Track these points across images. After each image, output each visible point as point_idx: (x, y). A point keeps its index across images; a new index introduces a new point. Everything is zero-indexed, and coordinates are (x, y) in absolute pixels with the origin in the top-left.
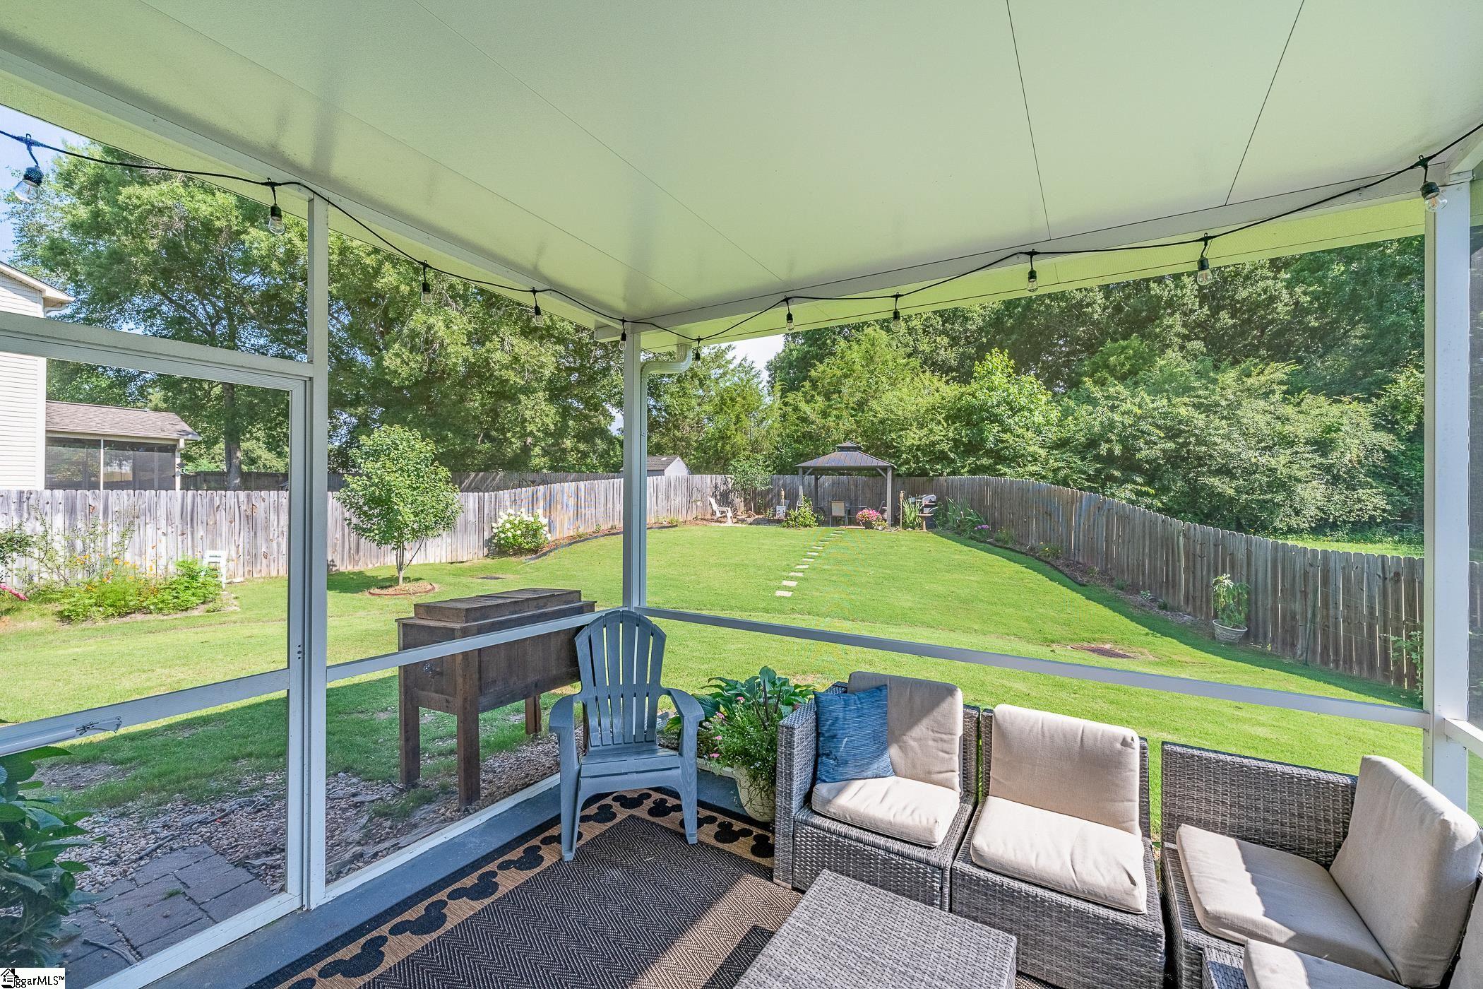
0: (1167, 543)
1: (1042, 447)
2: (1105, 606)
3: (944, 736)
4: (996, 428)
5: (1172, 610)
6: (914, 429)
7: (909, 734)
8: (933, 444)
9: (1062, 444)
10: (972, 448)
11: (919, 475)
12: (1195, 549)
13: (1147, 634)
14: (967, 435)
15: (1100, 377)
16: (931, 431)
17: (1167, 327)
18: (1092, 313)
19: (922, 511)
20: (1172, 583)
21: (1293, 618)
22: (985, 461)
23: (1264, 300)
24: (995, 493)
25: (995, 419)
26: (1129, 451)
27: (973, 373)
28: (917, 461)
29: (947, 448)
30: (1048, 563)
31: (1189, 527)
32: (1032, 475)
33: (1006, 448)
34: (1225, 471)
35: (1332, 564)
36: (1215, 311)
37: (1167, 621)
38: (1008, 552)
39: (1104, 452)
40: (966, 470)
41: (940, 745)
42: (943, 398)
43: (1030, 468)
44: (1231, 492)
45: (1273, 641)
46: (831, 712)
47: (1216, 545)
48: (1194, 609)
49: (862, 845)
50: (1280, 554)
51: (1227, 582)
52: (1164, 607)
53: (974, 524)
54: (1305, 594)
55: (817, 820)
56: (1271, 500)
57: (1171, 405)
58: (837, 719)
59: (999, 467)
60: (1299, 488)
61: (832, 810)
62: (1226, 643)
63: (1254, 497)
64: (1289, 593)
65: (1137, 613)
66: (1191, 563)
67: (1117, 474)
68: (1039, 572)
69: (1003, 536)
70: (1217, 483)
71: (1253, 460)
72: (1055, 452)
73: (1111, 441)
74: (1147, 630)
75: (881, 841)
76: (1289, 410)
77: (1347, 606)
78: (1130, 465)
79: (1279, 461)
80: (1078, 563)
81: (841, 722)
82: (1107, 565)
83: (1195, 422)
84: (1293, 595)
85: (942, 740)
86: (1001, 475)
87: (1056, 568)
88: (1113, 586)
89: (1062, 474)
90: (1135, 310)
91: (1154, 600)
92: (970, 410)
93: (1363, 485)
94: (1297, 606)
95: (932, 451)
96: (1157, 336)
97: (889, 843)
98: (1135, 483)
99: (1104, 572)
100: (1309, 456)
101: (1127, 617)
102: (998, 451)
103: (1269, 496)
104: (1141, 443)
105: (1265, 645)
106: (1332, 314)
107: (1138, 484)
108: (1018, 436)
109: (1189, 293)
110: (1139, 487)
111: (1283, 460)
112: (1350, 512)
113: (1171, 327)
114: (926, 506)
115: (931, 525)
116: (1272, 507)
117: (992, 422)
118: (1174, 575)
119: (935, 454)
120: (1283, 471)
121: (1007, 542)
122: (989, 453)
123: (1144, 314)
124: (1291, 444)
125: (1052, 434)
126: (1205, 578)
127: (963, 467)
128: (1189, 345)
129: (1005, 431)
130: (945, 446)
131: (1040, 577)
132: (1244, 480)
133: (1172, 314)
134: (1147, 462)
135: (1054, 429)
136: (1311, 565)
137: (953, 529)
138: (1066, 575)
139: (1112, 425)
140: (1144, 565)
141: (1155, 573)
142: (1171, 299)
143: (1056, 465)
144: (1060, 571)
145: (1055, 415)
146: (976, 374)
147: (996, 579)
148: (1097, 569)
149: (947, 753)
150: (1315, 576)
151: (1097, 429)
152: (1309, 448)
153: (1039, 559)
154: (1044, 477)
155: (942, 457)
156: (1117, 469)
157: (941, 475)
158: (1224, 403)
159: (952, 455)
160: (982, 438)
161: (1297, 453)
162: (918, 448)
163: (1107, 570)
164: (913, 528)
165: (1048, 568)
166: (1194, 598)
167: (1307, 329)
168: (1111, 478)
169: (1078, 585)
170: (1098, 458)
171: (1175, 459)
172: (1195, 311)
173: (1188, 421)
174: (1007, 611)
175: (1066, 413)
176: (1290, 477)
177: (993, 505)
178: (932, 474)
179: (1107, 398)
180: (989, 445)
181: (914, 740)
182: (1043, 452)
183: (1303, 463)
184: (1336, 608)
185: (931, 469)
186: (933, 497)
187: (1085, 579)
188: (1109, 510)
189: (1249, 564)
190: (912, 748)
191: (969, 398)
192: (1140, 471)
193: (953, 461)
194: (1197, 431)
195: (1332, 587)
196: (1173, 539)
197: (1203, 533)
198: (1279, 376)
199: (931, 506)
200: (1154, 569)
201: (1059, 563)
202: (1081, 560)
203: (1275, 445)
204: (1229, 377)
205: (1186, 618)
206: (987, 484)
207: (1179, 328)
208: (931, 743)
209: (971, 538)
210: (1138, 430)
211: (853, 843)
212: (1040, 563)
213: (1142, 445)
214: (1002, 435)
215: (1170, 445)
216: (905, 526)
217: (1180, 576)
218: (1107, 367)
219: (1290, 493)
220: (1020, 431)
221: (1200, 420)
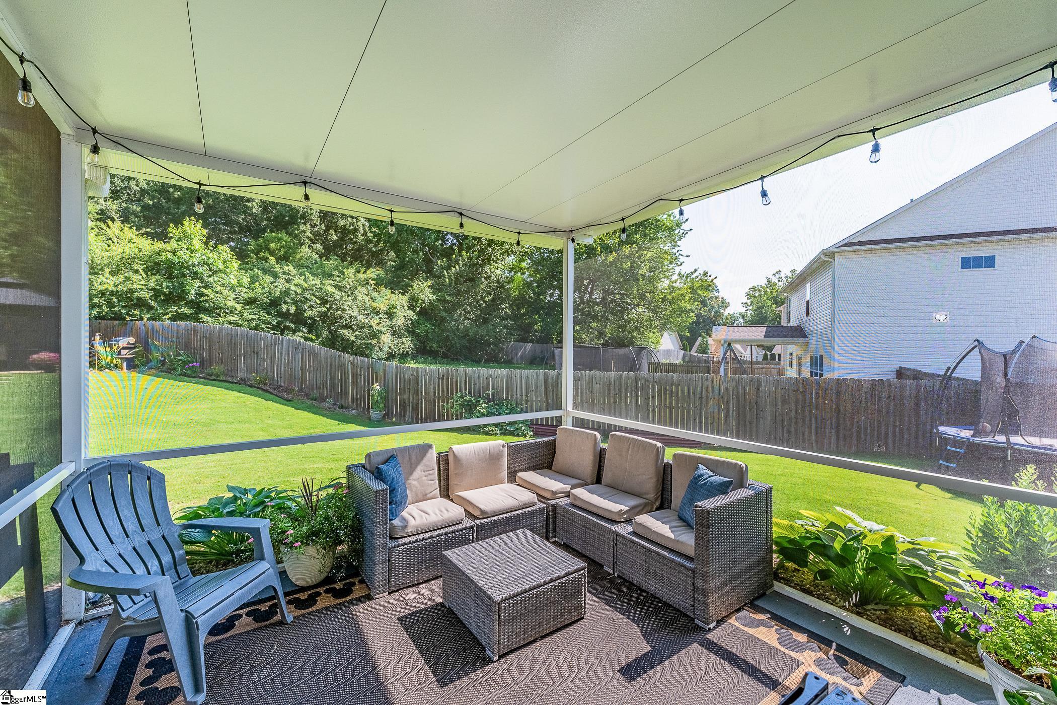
0: (342, 367)
1: (238, 302)
2: (309, 412)
3: (430, 472)
4: (197, 284)
5: (346, 408)
6: (107, 275)
7: (411, 478)
8: (132, 291)
9: (251, 302)
10: (175, 297)
11: (112, 319)
12: (357, 371)
13: (339, 424)
14: (167, 287)
15: (263, 256)
16: (128, 279)
17: (302, 231)
18: (252, 208)
19: (119, 353)
20: (344, 393)
21: (405, 402)
22: (186, 310)
23: (352, 229)
24: (203, 337)
25: (196, 276)
26: (300, 311)
27: (168, 233)
28: (111, 305)
29: (147, 296)
30: (258, 388)
31: (354, 358)
32: (230, 323)
33: (206, 301)
34: (348, 326)
35: (420, 374)
36: (328, 228)
37: (345, 415)
38: (220, 383)
39: (284, 310)
40: (168, 316)
41: (429, 477)
42: (140, 250)
43: (230, 318)
44: (353, 338)
45: (395, 415)
46: (390, 475)
47: (368, 368)
48: (357, 406)
49: (433, 539)
50: (399, 371)
51: (378, 387)
52: (342, 407)
53: (185, 363)
54: (409, 389)
55: (403, 541)
56: (370, 343)
57: (322, 284)
58: (393, 479)
59: (201, 316)
60: (383, 336)
61: (409, 530)
62: (377, 421)
63: (364, 341)
64: (403, 391)
65: (328, 413)
66: (355, 380)
67: (292, 325)
68: (255, 395)
69: (215, 371)
70: (347, 333)
71: (363, 321)
72: (247, 307)
73: (288, 303)
74: (337, 422)
75: (442, 531)
76: (375, 294)
77: (426, 393)
78: (299, 319)
79: (374, 322)
80: (281, 386)
81: (395, 479)
82: (302, 385)
83: (336, 296)
84: (404, 390)
85: (430, 474)
86: (203, 322)
87: (266, 391)
88: (308, 399)
89: (254, 323)
90: (281, 214)
91: (335, 404)
92: (171, 265)
93: (404, 335)
94: (406, 396)
95: (129, 298)
96: (296, 236)
97: (446, 530)
98: (302, 331)
99: (301, 390)
100: (386, 320)
101: (323, 416)
102: (197, 303)
103: (369, 341)
104: (306, 306)
105: (392, 419)
106: (381, 245)
107: (304, 333)
108: (217, 292)
109: (314, 214)
110: (305, 334)
111: (376, 321)
112: (400, 349)
113: (304, 231)
114: (124, 348)
115: (132, 365)
116: (369, 347)
117: (193, 278)
118: (345, 387)
119: (132, 300)
120: (375, 327)
121: (219, 376)
122: (190, 304)
123: (287, 218)
124: (378, 313)
125: (245, 294)
126: (363, 387)
127: (164, 314)
128: (314, 246)
129: (206, 287)
130: (146, 295)
131: (257, 399)
132: (359, 332)
133: (305, 224)
134: (309, 318)
135: (245, 290)
136: (412, 375)
137: (157, 368)
138: (276, 395)
139: (287, 292)
140: (327, 383)
141: (334, 388)
142: (304, 214)
143: (250, 317)
144: (271, 393)
145: (246, 280)
146: (171, 235)
147: (224, 405)
148: (296, 389)
149: (433, 480)
150: (413, 380)
151: (278, 294)
152: (385, 316)
153: (251, 386)
154: (240, 326)
155: (141, 303)
156: (292, 322)
157: (141, 319)
158: (348, 287)
159: (153, 303)
160: (183, 291)
161: (381, 318)
162: (112, 293)
163: (302, 389)
164: (110, 369)
165: (260, 392)
166: (357, 400)
167: (370, 251)
168: (288, 328)
169: (288, 401)
170: (280, 314)
171: (324, 316)
172: (318, 225)
173: (332, 295)
174: (244, 426)
175: (254, 279)
176: (379, 331)
177: (201, 346)
178: (128, 318)
179: (284, 273)
180: (191, 297)
181: (415, 480)
182: (239, 307)
183: (384, 323)
184: (422, 394)
185: (128, 314)
186: (132, 340)
187: (290, 396)
188: (303, 349)
189: (385, 374)
190: (414, 485)
191: (170, 255)
192: (305, 324)
193: (152, 308)
194: (336, 302)
195: (420, 385)
196: (345, 366)
197: (362, 361)
198: (373, 276)
199: (131, 349)
200: (333, 386)
201: (268, 387)
202: (282, 384)
203: (371, 313)
204: (350, 272)
205: (354, 411)
206: (195, 329)
207: (308, 234)
208: (424, 478)
209: (180, 375)
210: (304, 297)
211: (428, 541)
212: (253, 389)
213: (306, 308)
214: (203, 290)
215: (324, 309)
216: (101, 368)
217: (349, 387)
218: (268, 250)
219: (378, 338)
220: (219, 289)
221: (338, 294)
